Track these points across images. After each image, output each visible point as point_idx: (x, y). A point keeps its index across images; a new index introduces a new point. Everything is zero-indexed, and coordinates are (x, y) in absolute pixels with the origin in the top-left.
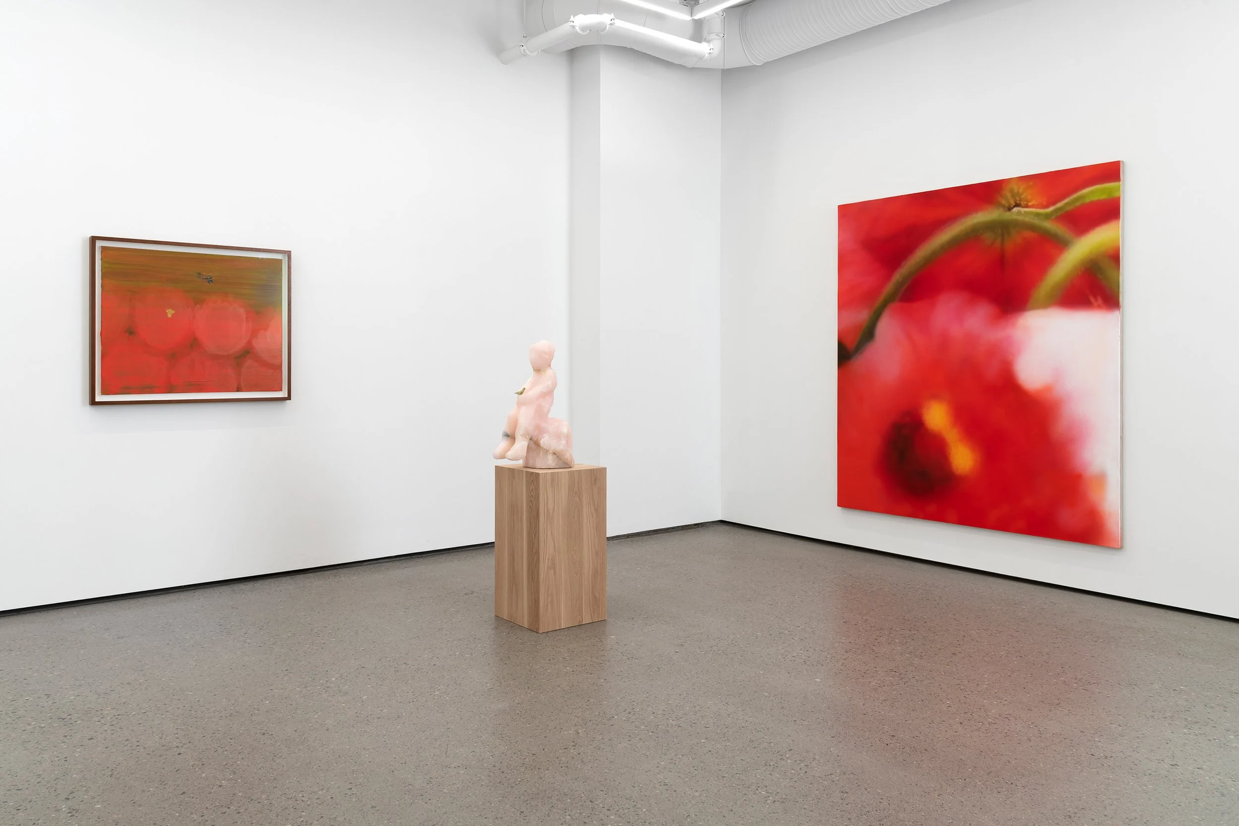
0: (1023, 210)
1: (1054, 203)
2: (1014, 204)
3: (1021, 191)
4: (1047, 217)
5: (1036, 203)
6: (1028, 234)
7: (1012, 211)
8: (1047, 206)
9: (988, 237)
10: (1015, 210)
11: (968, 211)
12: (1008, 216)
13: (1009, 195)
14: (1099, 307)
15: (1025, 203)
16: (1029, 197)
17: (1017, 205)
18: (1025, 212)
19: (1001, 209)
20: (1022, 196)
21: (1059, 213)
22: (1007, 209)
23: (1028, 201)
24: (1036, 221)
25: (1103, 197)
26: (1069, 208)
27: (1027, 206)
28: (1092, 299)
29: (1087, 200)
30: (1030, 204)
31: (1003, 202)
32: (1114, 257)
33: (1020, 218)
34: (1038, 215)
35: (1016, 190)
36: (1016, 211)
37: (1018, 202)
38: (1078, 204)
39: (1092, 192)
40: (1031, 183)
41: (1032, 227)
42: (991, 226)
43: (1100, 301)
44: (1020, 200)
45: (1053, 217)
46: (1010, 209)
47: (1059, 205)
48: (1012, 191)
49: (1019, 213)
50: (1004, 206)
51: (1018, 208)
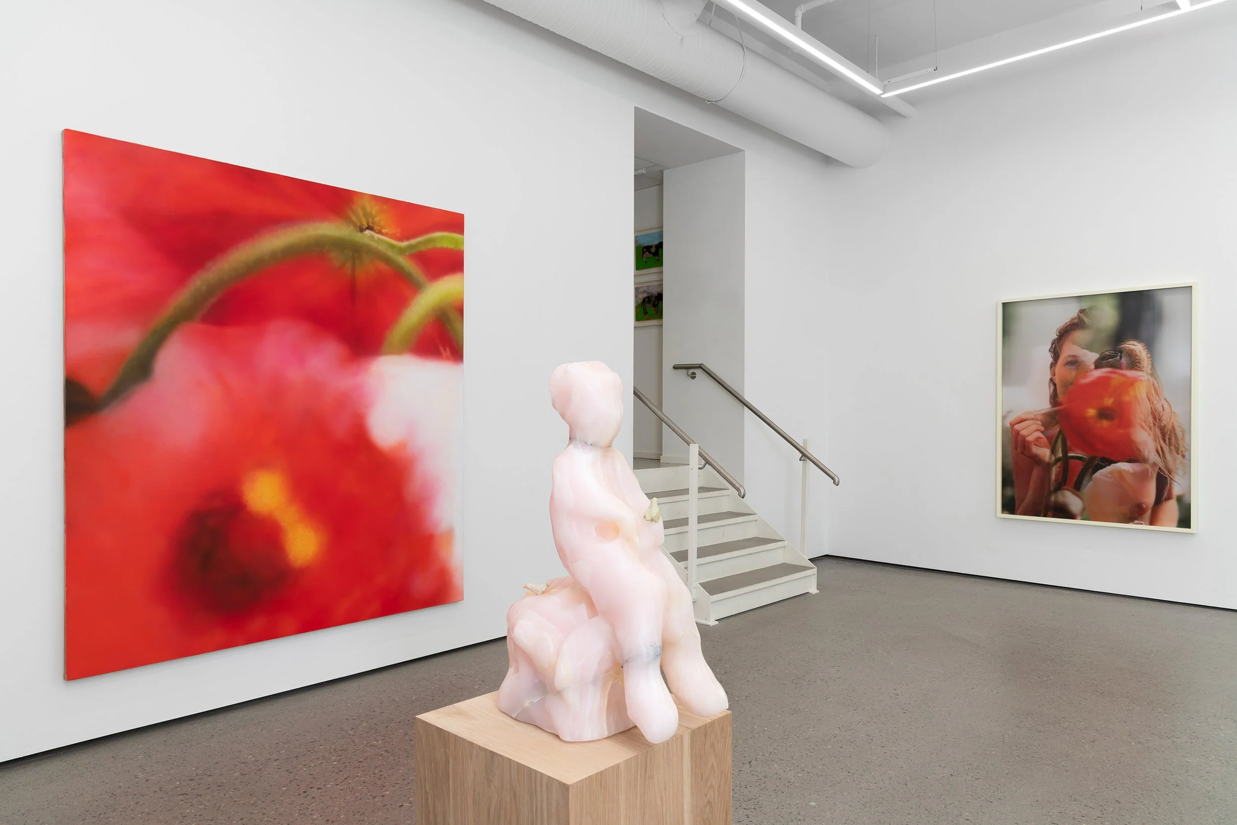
0: (377, 236)
1: (408, 238)
2: (366, 226)
3: (374, 212)
4: (401, 251)
5: (390, 233)
6: (382, 266)
7: (364, 233)
8: (401, 239)
9: (336, 257)
10: (368, 232)
11: (308, 216)
12: (358, 237)
13: (360, 212)
14: (447, 358)
15: (378, 228)
16: (383, 223)
17: (370, 228)
18: (378, 239)
19: (352, 228)
20: (375, 219)
21: (414, 251)
22: (358, 229)
23: (382, 227)
24: (390, 253)
25: (451, 246)
26: (422, 248)
27: (380, 233)
28: (442, 349)
29: (439, 245)
30: (384, 231)
31: (354, 218)
32: (460, 310)
33: (373, 244)
34: (392, 246)
35: (368, 210)
36: (369, 235)
37: (371, 224)
38: (430, 246)
39: (442, 238)
40: (385, 207)
41: (386, 259)
42: (340, 244)
43: (448, 352)
44: (373, 223)
45: (407, 253)
46: (362, 230)
47: (413, 242)
48: (364, 209)
49: (372, 238)
50: (355, 225)
51: (371, 232)
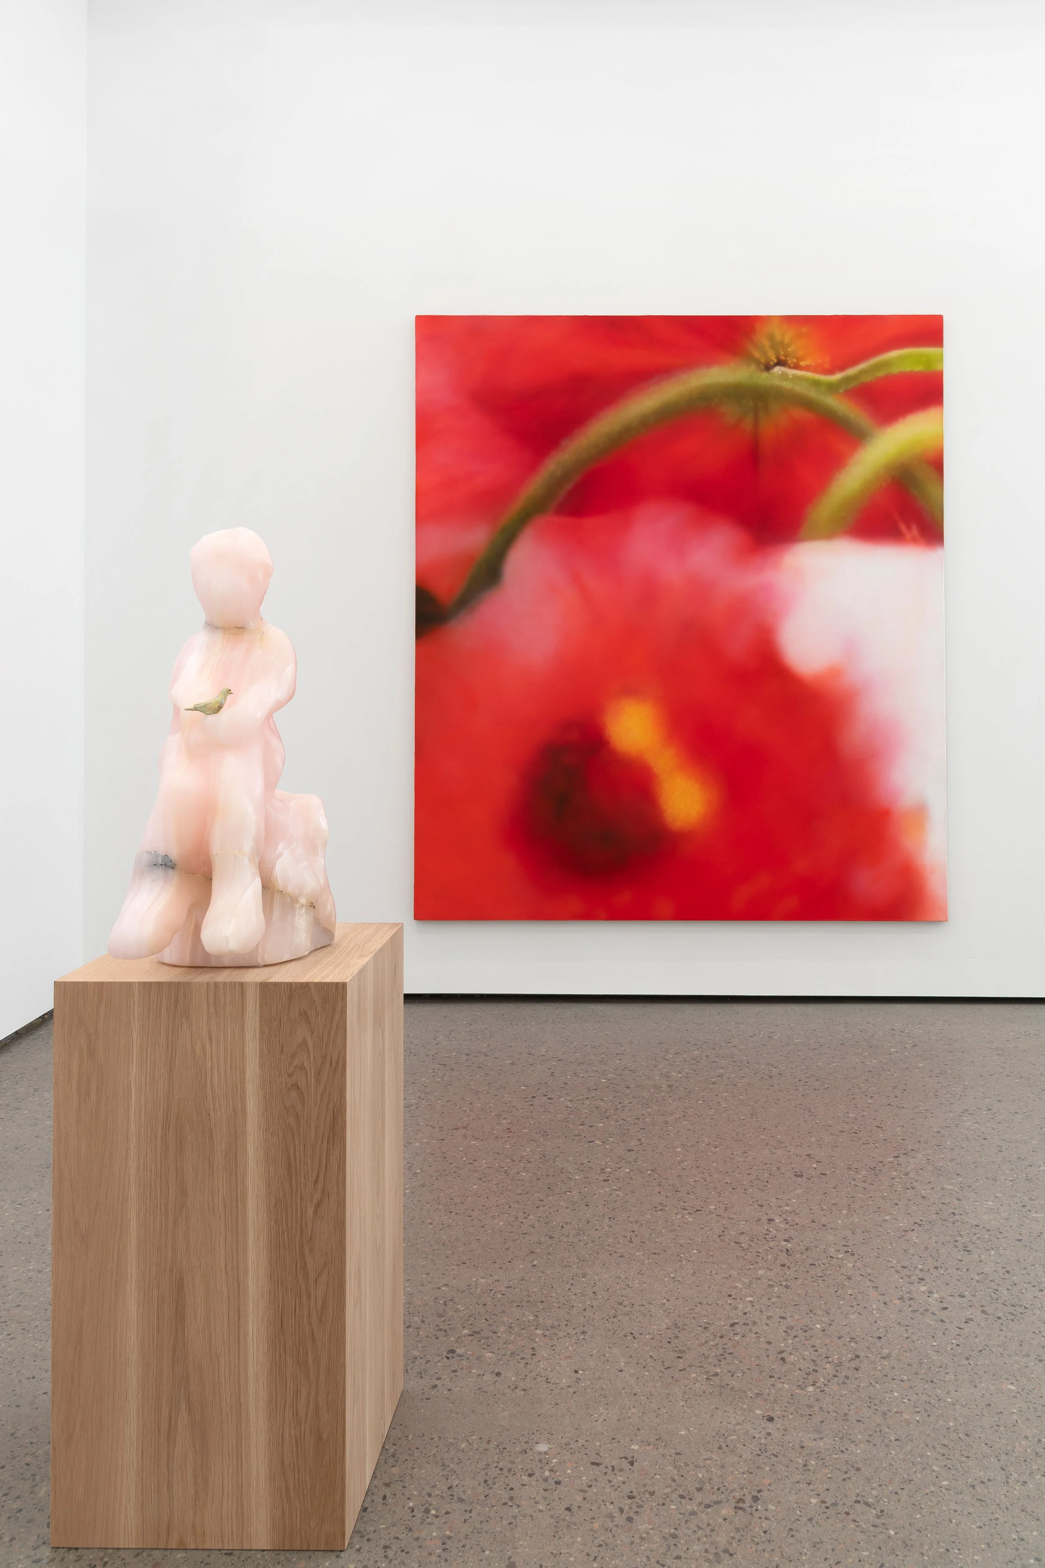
0: (791, 372)
1: (842, 368)
2: (776, 361)
3: (787, 339)
4: (832, 388)
5: (813, 364)
6: (799, 413)
7: (771, 371)
8: (831, 372)
9: (730, 412)
10: (777, 370)
11: (690, 364)
12: (763, 379)
13: (766, 343)
14: (914, 541)
15: (794, 360)
16: (801, 353)
17: (780, 363)
18: (795, 377)
19: (753, 367)
20: (790, 349)
21: (853, 384)
22: (763, 367)
23: (799, 359)
24: (813, 394)
25: (919, 368)
26: (867, 379)
27: (797, 367)
28: (903, 527)
29: (895, 370)
30: (802, 364)
31: (757, 354)
32: (936, 464)
33: (786, 385)
34: (816, 384)
35: (778, 337)
36: (780, 373)
37: (782, 358)
38: (881, 374)
39: (901, 359)
40: (804, 329)
41: (807, 404)
42: (736, 393)
43: (915, 531)
44: (786, 355)
45: (841, 391)
46: (768, 368)
47: (851, 371)
48: (771, 338)
49: (784, 377)
50: (758, 362)
51: (783, 369)
